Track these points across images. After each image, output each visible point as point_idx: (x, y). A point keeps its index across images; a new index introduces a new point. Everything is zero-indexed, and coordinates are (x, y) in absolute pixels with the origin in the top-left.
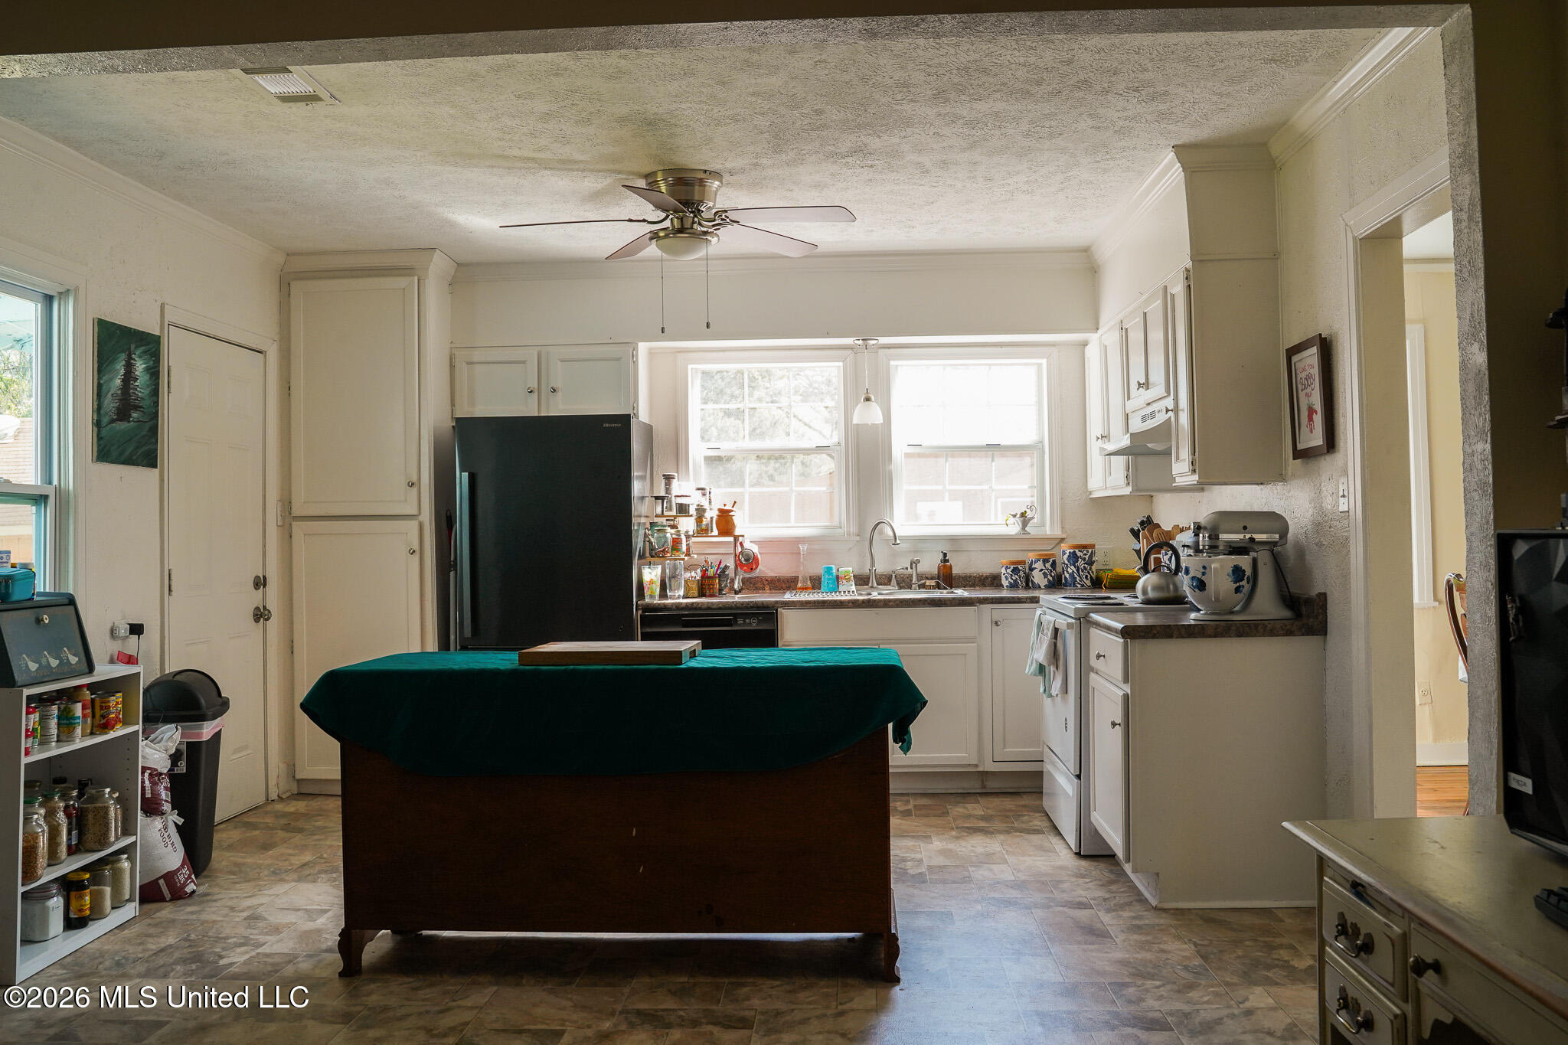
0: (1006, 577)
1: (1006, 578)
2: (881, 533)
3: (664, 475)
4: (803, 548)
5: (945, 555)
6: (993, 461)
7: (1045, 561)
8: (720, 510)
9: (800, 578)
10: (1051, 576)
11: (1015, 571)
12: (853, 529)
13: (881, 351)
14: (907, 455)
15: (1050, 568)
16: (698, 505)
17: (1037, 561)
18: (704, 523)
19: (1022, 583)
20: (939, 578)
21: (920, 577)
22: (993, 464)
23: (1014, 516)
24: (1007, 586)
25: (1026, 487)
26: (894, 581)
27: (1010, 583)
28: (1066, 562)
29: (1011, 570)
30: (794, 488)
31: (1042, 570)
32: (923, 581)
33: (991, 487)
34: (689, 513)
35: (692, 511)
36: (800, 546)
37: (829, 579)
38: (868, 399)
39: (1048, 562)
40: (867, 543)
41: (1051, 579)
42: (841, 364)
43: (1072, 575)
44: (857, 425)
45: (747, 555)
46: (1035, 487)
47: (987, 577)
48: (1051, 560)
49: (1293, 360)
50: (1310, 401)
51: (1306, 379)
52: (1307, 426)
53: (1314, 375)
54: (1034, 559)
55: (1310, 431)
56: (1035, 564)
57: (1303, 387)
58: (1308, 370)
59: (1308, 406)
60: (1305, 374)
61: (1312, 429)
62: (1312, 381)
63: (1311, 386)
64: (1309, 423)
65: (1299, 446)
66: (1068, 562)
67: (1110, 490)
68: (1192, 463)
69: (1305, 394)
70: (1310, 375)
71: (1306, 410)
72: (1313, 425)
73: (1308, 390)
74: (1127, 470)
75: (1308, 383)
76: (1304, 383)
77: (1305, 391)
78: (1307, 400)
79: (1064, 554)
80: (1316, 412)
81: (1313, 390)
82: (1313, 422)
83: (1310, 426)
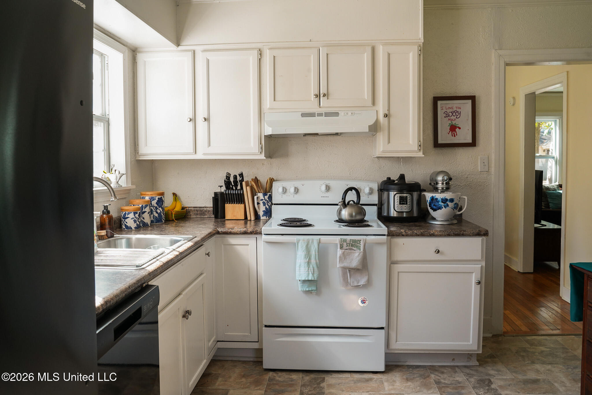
49: (439, 103)
50: (454, 123)
51: (452, 112)
52: (449, 134)
53: (460, 112)
54: (144, 205)
55: (452, 136)
56: (145, 209)
57: (447, 116)
58: (455, 109)
59: (451, 125)
60: (451, 110)
61: (454, 135)
62: (457, 114)
63: (456, 116)
64: (451, 132)
65: (440, 141)
66: (158, 205)
67: (203, 156)
68: (420, 146)
69: (449, 119)
70: (456, 111)
71: (448, 126)
72: (455, 133)
73: (453, 118)
74: (261, 144)
75: (452, 114)
76: (448, 114)
77: (449, 118)
78: (450, 122)
79: (153, 200)
80: (460, 128)
81: (458, 118)
82: (456, 132)
83: (453, 134)
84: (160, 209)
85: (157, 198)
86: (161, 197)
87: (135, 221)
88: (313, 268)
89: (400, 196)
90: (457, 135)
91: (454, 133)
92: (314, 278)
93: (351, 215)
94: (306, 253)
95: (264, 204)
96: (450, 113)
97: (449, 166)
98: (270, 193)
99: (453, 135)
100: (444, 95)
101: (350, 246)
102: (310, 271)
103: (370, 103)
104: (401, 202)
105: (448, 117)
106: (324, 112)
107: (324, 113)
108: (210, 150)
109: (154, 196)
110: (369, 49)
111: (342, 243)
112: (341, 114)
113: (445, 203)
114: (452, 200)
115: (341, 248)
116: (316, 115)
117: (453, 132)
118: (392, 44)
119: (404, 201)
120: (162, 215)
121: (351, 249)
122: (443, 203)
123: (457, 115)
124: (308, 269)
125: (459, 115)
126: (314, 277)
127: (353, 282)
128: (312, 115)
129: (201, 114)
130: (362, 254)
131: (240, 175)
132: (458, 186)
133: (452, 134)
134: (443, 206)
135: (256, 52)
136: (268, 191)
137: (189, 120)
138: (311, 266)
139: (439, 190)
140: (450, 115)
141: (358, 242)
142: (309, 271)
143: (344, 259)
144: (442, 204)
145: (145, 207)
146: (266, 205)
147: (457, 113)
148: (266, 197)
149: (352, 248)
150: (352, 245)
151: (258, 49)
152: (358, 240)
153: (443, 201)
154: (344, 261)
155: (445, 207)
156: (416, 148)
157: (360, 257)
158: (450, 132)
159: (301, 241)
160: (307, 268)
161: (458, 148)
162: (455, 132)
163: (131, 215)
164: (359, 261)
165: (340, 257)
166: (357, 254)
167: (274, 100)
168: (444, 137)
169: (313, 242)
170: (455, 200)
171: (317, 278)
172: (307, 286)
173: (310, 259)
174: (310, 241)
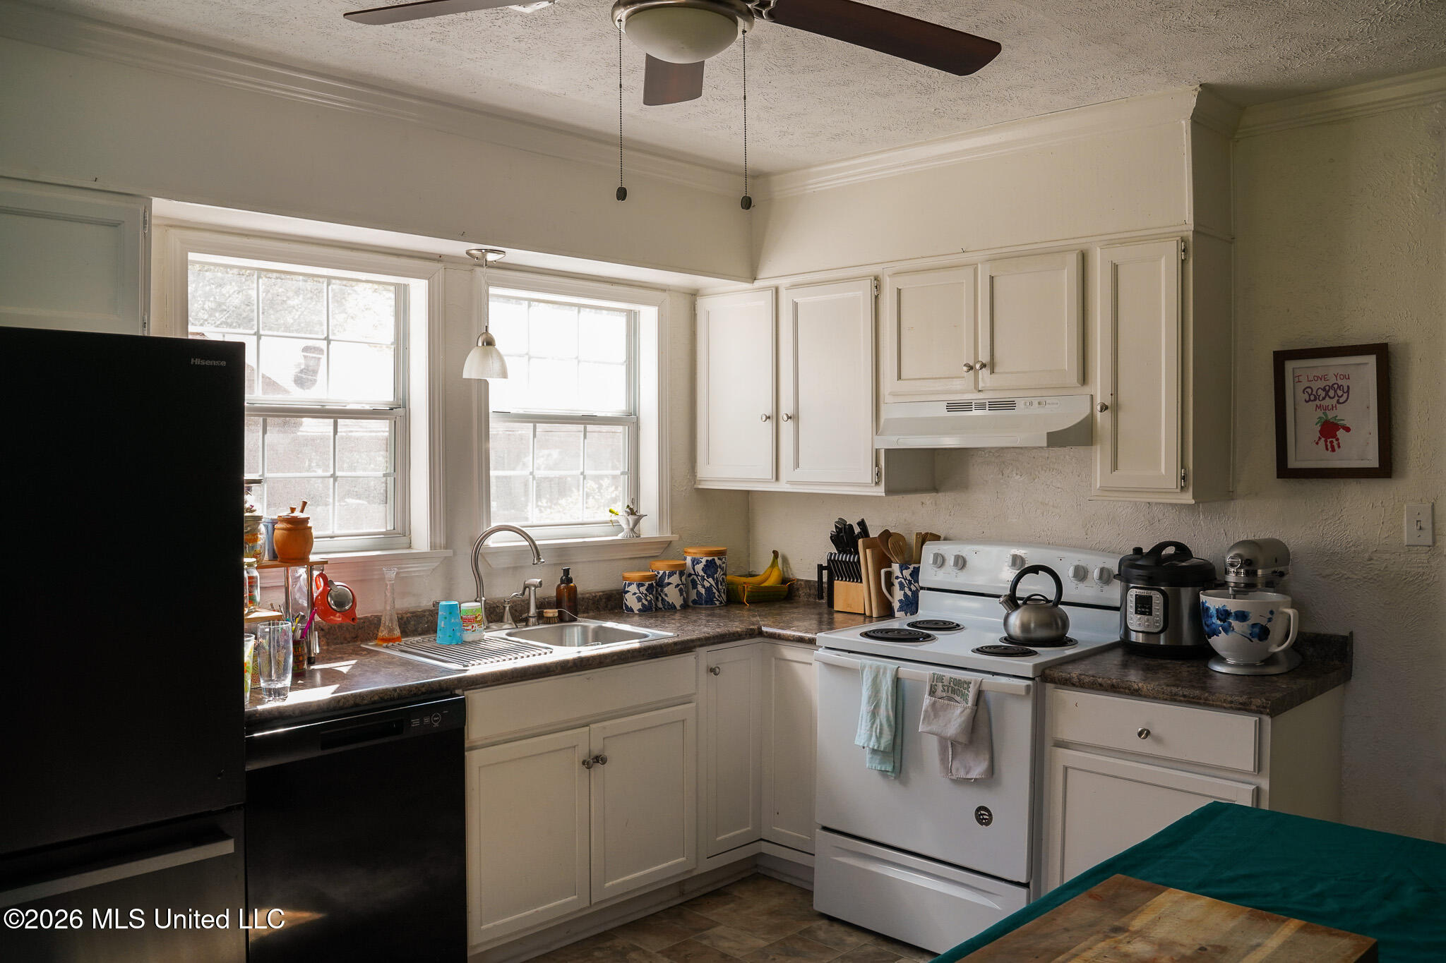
4: (391, 574)
5: (566, 571)
6: (584, 437)
7: (681, 574)
9: (384, 622)
10: (686, 592)
11: (650, 589)
12: (440, 539)
13: (478, 270)
15: (685, 582)
17: (672, 574)
20: (560, 606)
28: (701, 573)
29: (645, 587)
31: (677, 586)
32: (543, 610)
33: (582, 473)
37: (454, 624)
41: (685, 596)
42: (427, 284)
43: (708, 590)
45: (340, 594)
46: (626, 473)
49: (1290, 366)
50: (1330, 415)
51: (1324, 389)
52: (1317, 443)
53: (1348, 387)
54: (667, 572)
55: (1327, 449)
56: (668, 578)
57: (1312, 398)
58: (1333, 380)
59: (1323, 421)
60: (1321, 384)
61: (1333, 447)
62: (1340, 393)
63: (1336, 398)
64: (1323, 439)
65: (1293, 463)
66: (705, 573)
67: (788, 486)
68: (1184, 478)
69: (1317, 406)
70: (1336, 386)
71: (1316, 424)
72: (1335, 443)
73: (1328, 402)
74: (877, 465)
75: (1327, 394)
76: (1314, 393)
77: (1318, 402)
78: (1320, 413)
79: (698, 563)
80: (1348, 429)
81: (1343, 403)
82: (1337, 440)
83: (1328, 443)
84: (711, 580)
85: (704, 560)
86: (714, 560)
87: (639, 599)
88: (881, 725)
89: (1136, 595)
90: (1339, 447)
91: (1331, 442)
92: (878, 747)
93: (1025, 627)
94: (872, 692)
95: (902, 587)
96: (1320, 390)
97: (1321, 528)
98: (916, 566)
99: (1329, 445)
100: (1309, 346)
101: (950, 692)
102: (874, 730)
103: (1073, 378)
104: (1139, 609)
105: (1315, 400)
106: (987, 401)
107: (987, 404)
108: (799, 475)
109: (698, 556)
110: (1072, 260)
111: (935, 683)
112: (1020, 404)
113: (1224, 621)
114: (1242, 616)
115: (932, 692)
116: (973, 406)
117: (1328, 440)
118: (1123, 242)
119: (1145, 608)
120: (715, 591)
121: (950, 699)
122: (1221, 620)
123: (1340, 395)
124: (872, 727)
125: (1345, 395)
126: (880, 744)
127: (957, 770)
128: (966, 406)
129: (786, 407)
130: (968, 711)
131: (859, 524)
132: (1346, 579)
133: (1326, 446)
134: (1220, 628)
135: (867, 285)
136: (911, 560)
137: (764, 418)
138: (878, 721)
139: (1230, 588)
140: (1319, 396)
141: (965, 686)
142: (872, 731)
143: (933, 717)
144: (1219, 622)
145: (670, 576)
146: (906, 589)
147: (1338, 392)
148: (907, 573)
149: (953, 696)
150: (954, 691)
151: (873, 278)
152: (965, 682)
153: (1220, 616)
154: (933, 720)
155: (1226, 631)
156: (1172, 482)
157: (963, 719)
158: (1320, 438)
159: (866, 669)
160: (869, 725)
161: (1344, 480)
162: (1334, 440)
163: (633, 588)
164: (960, 726)
165: (926, 711)
166: (958, 711)
167: (899, 378)
168: (1307, 452)
169: (885, 673)
170: (1250, 615)
171: (884, 748)
172: (877, 761)
173: (877, 707)
174: (881, 671)
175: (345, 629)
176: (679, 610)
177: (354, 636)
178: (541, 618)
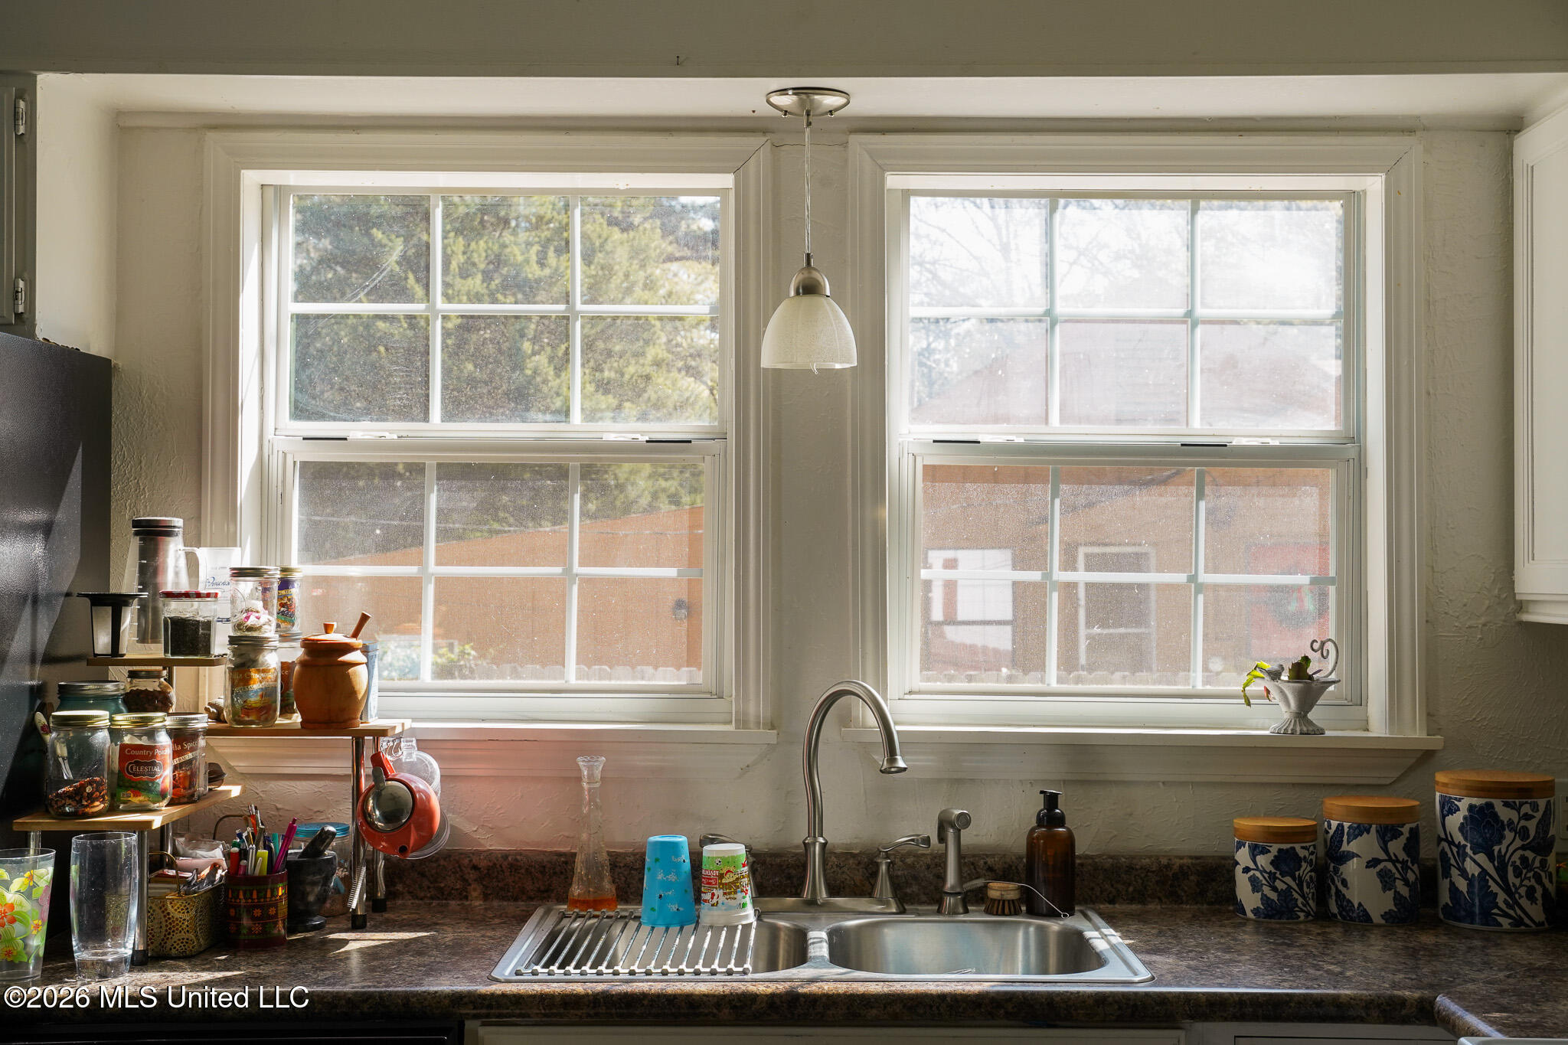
0: (1253, 881)
1: (1255, 885)
2: (846, 720)
3: (136, 524)
4: (591, 768)
5: (1051, 800)
6: (1201, 495)
7: (1387, 833)
8: (313, 648)
9: (579, 868)
10: (1406, 882)
11: (1285, 862)
12: (757, 707)
13: (855, 140)
14: (933, 473)
15: (1402, 856)
16: (238, 626)
17: (1359, 831)
18: (256, 686)
19: (1304, 902)
20: (1030, 878)
21: (970, 864)
22: (1202, 504)
23: (1275, 675)
24: (1256, 911)
25: (1303, 579)
26: (883, 885)
27: (1265, 899)
28: (1459, 838)
29: (1270, 857)
30: (577, 569)
31: (1373, 863)
32: (979, 882)
33: (1192, 579)
34: (207, 651)
35: (220, 645)
36: (581, 762)
37: (667, 885)
38: (810, 289)
39: (1396, 835)
40: (799, 752)
41: (1404, 891)
42: (727, 181)
43: (1478, 883)
44: (777, 372)
45: (395, 798)
46: (1332, 581)
47: (1183, 872)
48: (1406, 830)
175: (523, 871)
176: (1379, 926)
177: (542, 888)
178: (973, 898)
